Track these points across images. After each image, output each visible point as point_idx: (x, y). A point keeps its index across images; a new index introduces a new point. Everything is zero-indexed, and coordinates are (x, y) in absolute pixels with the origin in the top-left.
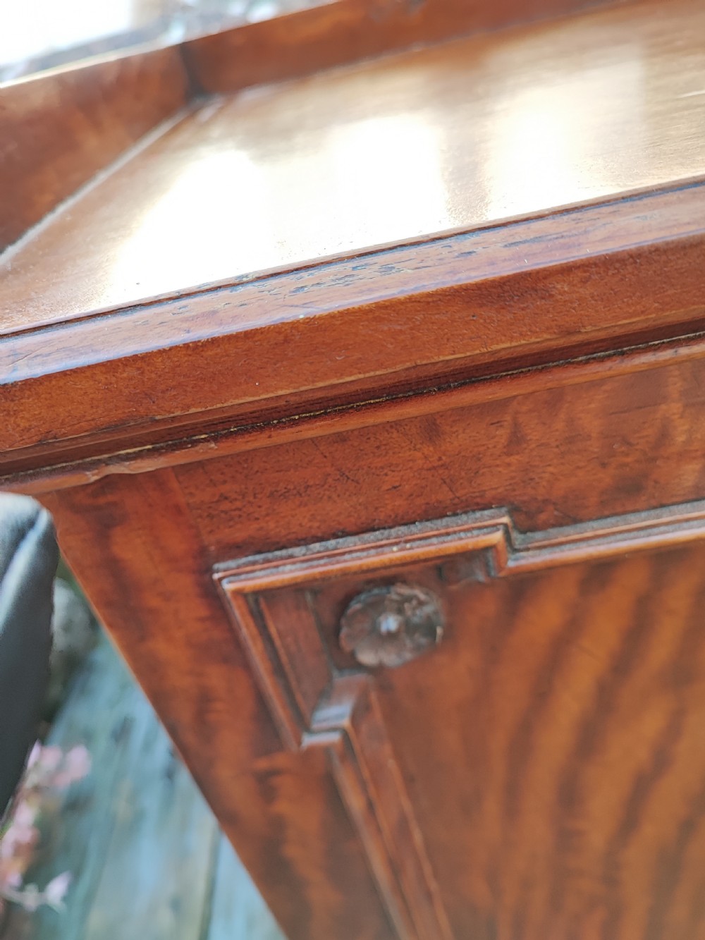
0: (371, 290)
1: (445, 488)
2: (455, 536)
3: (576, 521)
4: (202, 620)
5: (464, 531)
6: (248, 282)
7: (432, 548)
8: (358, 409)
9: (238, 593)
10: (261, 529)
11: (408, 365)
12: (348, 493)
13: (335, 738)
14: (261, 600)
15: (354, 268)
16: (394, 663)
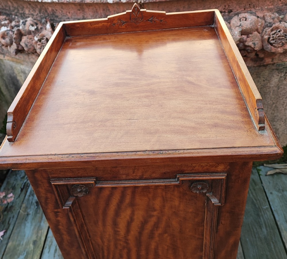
1: (86, 174)
2: (87, 181)
3: (107, 181)
4: (48, 186)
6: (56, 155)
7: (84, 182)
9: (54, 184)
10: (58, 175)
12: (71, 173)
13: (68, 208)
16: (80, 196)
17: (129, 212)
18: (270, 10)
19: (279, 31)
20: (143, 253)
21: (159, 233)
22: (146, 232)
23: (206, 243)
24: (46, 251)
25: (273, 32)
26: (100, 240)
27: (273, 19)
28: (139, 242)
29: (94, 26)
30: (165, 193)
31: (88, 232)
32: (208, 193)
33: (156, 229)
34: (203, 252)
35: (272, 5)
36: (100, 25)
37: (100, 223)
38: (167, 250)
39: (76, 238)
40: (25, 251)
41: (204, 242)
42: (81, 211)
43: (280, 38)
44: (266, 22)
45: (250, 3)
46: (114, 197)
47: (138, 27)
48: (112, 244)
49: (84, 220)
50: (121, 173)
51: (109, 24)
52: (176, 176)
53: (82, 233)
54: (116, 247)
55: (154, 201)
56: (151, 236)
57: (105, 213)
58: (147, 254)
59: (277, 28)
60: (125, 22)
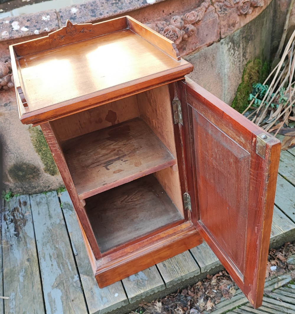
18: (159, 20)
19: (170, 32)
24: (42, 261)
25: (166, 33)
27: (163, 25)
29: (39, 44)
35: (159, 16)
36: (44, 42)
40: (22, 269)
43: (171, 36)
44: (159, 28)
45: (144, 18)
47: (73, 39)
51: (51, 40)
59: (168, 30)
60: (63, 36)
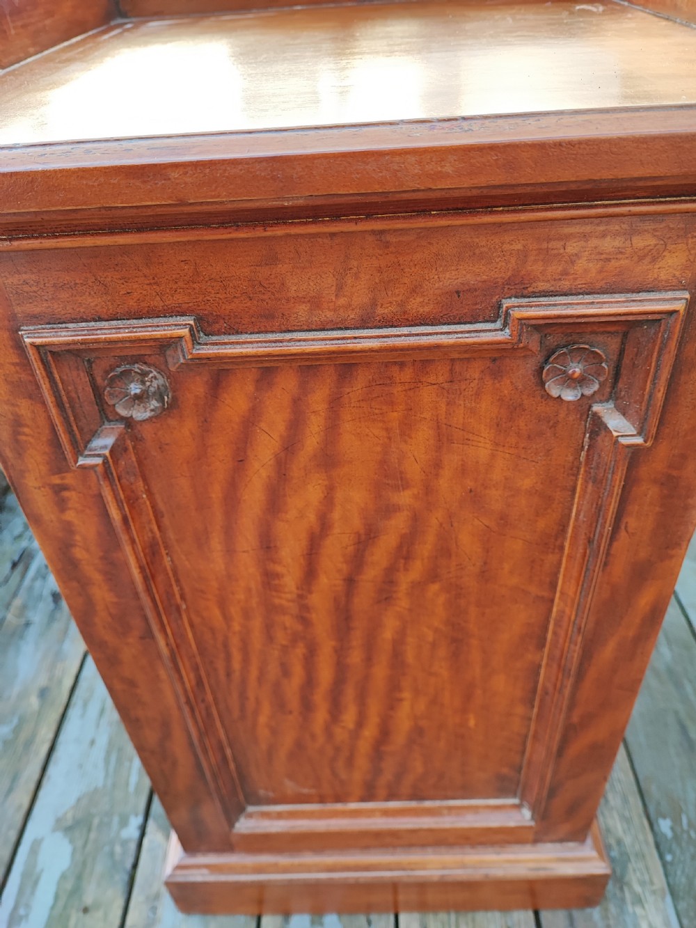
0: (77, 161)
1: (158, 298)
2: (162, 328)
3: (238, 333)
4: (14, 364)
5: (167, 325)
6: (19, 148)
8: (92, 235)
9: (33, 345)
10: (49, 307)
11: (99, 205)
12: (101, 292)
14: (50, 355)
15: (72, 149)
16: (140, 419)
17: (314, 492)
20: (355, 657)
21: (412, 582)
22: (371, 574)
23: (561, 613)
26: (216, 612)
28: (343, 615)
30: (448, 404)
31: (178, 581)
32: (600, 404)
33: (402, 561)
34: (546, 650)
37: (216, 543)
38: (434, 645)
39: (136, 596)
40: (14, 714)
41: (555, 609)
42: (149, 492)
46: (263, 425)
48: (257, 624)
49: (159, 527)
50: (293, 291)
52: (500, 306)
53: (153, 577)
54: (270, 638)
55: (406, 442)
56: (385, 594)
57: (232, 501)
58: (369, 660)
